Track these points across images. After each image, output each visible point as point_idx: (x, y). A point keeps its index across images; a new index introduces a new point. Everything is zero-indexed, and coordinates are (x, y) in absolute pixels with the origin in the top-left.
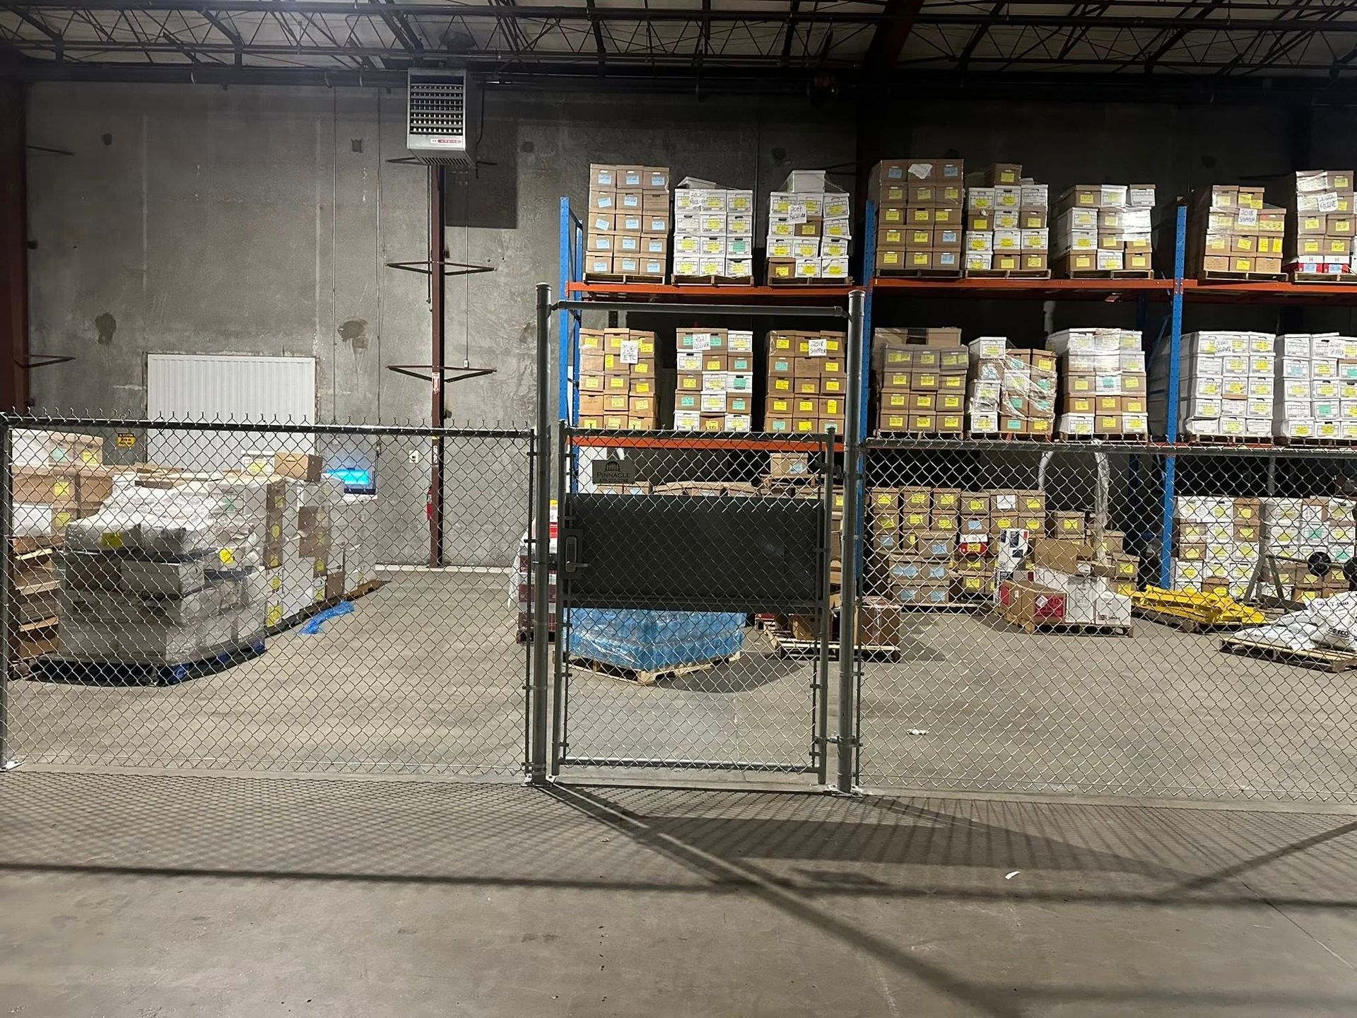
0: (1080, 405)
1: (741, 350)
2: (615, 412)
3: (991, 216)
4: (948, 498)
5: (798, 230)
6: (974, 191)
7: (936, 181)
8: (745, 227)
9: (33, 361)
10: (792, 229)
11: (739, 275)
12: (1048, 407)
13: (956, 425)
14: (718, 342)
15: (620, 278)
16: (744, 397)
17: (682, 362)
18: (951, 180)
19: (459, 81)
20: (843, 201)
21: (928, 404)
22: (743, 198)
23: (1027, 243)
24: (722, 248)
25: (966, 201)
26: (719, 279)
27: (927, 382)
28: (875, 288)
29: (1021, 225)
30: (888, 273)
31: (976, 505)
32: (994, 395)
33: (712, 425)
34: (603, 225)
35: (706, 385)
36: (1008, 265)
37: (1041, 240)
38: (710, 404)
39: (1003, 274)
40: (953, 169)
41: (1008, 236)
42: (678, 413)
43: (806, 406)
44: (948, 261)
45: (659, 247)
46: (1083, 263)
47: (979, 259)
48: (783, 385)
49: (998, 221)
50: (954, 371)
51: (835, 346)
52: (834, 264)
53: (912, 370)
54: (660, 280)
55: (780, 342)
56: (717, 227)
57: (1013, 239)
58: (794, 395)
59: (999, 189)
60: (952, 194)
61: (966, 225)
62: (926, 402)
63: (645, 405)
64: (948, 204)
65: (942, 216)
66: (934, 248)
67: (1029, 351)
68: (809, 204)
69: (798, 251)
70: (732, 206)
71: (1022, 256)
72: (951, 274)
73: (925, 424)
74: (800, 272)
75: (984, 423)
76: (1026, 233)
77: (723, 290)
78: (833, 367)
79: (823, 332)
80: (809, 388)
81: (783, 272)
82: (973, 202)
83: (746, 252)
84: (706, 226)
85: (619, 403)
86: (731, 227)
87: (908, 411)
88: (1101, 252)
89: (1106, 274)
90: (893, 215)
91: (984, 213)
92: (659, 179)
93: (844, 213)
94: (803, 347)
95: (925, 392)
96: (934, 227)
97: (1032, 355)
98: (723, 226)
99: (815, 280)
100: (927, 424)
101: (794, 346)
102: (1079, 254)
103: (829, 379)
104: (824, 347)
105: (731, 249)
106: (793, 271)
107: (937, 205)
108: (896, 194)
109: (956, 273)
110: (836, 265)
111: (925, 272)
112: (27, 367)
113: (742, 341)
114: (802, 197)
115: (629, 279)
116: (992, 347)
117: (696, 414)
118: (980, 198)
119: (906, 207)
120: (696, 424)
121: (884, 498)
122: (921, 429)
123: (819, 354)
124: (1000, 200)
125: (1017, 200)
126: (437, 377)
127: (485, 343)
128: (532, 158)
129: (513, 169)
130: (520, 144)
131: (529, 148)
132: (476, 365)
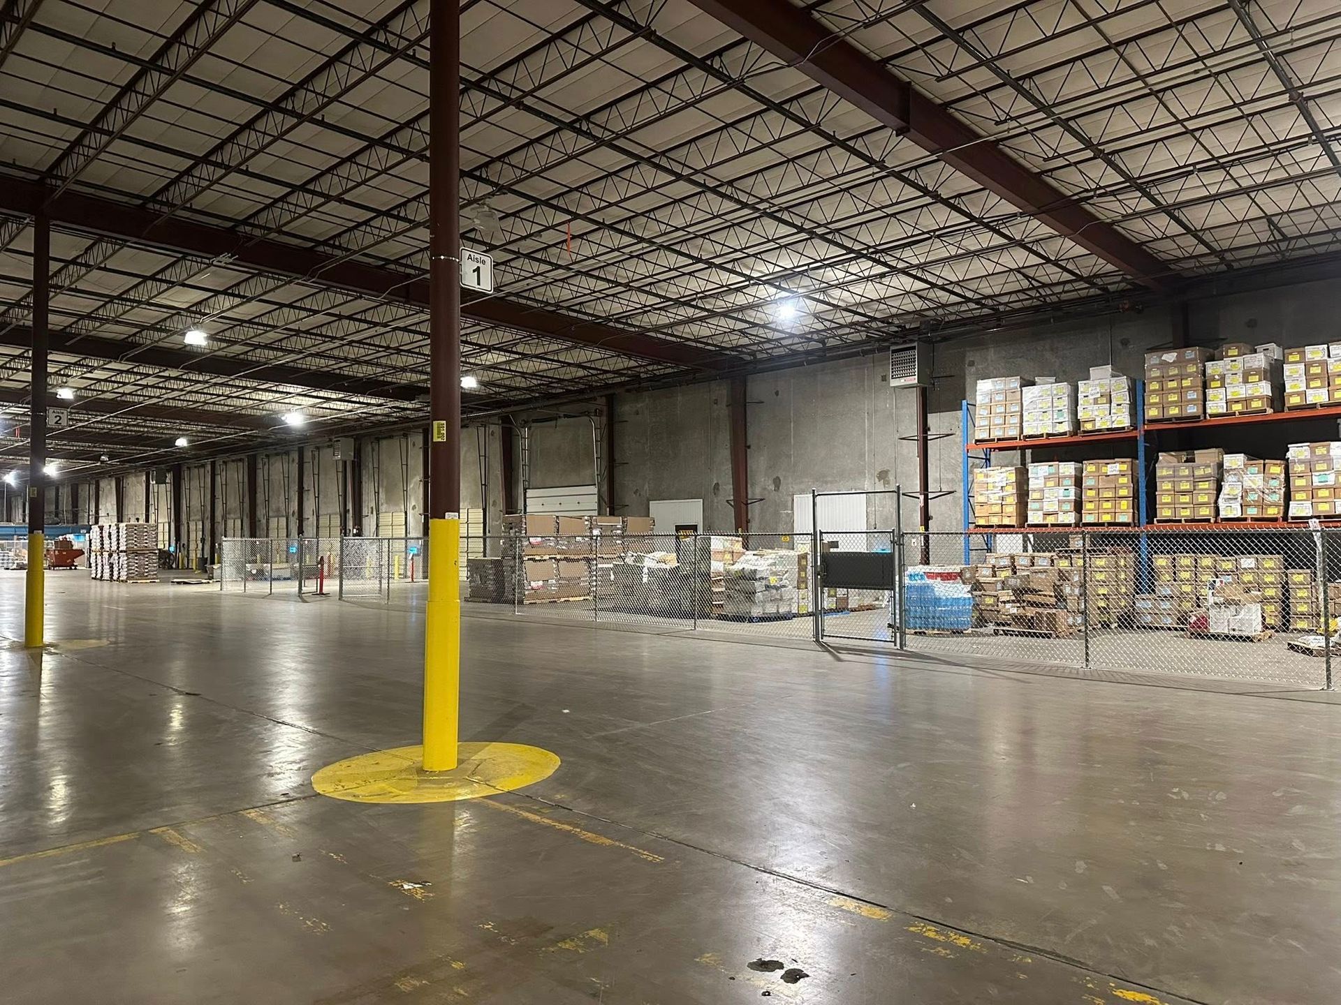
0: (1299, 496)
1: (1067, 474)
2: (995, 514)
3: (1223, 378)
4: (1207, 561)
5: (1096, 401)
6: (1209, 364)
7: (1179, 362)
8: (1064, 403)
9: (748, 501)
10: (1092, 401)
11: (1062, 431)
12: (1278, 497)
13: (1207, 513)
14: (1053, 470)
15: (993, 440)
16: (1069, 501)
17: (1033, 484)
18: (1190, 361)
19: (914, 348)
20: (1123, 382)
21: (1188, 500)
22: (1064, 387)
23: (1250, 392)
24: (1051, 417)
25: (1204, 371)
26: (1049, 435)
27: (1185, 486)
28: (1145, 431)
29: (1246, 381)
30: (1152, 421)
31: (1228, 565)
32: (1238, 492)
33: (1050, 520)
34: (985, 413)
35: (1046, 495)
36: (1237, 408)
37: (1265, 389)
38: (1049, 507)
39: (1234, 414)
40: (1190, 353)
41: (1236, 389)
42: (1030, 513)
43: (1107, 505)
44: (1192, 410)
45: (1016, 420)
46: (1295, 400)
47: (1216, 405)
48: (1092, 493)
49: (1227, 381)
50: (1204, 478)
51: (1125, 467)
52: (1119, 419)
53: (1174, 478)
54: (1016, 439)
55: (1089, 467)
56: (1046, 405)
57: (1241, 391)
58: (1099, 500)
59: (1227, 360)
60: (1192, 369)
61: (1205, 386)
62: (1186, 499)
63: (1011, 509)
64: (1189, 375)
65: (1186, 383)
66: (1181, 403)
67: (1262, 461)
68: (1101, 386)
69: (1096, 413)
70: (1055, 392)
71: (1247, 401)
72: (1194, 418)
73: (1186, 513)
74: (1098, 425)
75: (1230, 510)
76: (1249, 386)
77: (1052, 440)
78: (1124, 480)
79: (1116, 460)
80: (1110, 494)
81: (1089, 427)
82: (1209, 371)
83: (1066, 417)
84: (1040, 406)
85: (997, 509)
86: (1055, 405)
87: (1173, 505)
88: (1309, 392)
89: (1313, 406)
90: (1154, 386)
91: (1217, 377)
92: (1014, 382)
93: (1124, 388)
94: (1104, 470)
95: (1184, 493)
96: (1181, 390)
97: (1264, 465)
98: (1050, 404)
99: (1108, 429)
100: (1188, 513)
101: (1098, 469)
102: (1291, 395)
103: (1121, 488)
104: (1118, 469)
105: (1055, 417)
106: (1094, 425)
107: (1182, 377)
108: (1156, 373)
109: (1199, 417)
110: (1122, 419)
111: (1177, 419)
112: (747, 504)
113: (1068, 468)
114: (1097, 382)
115: (999, 440)
116: (1234, 461)
117: (1041, 513)
118: (1213, 368)
119: (1161, 380)
120: (1041, 519)
121: (1161, 561)
122: (1183, 516)
123: (1114, 473)
124: (1228, 367)
125: (1241, 365)
126: (922, 497)
127: (950, 476)
128: (973, 369)
129: (964, 378)
130: (967, 362)
131: (972, 364)
132: (945, 489)
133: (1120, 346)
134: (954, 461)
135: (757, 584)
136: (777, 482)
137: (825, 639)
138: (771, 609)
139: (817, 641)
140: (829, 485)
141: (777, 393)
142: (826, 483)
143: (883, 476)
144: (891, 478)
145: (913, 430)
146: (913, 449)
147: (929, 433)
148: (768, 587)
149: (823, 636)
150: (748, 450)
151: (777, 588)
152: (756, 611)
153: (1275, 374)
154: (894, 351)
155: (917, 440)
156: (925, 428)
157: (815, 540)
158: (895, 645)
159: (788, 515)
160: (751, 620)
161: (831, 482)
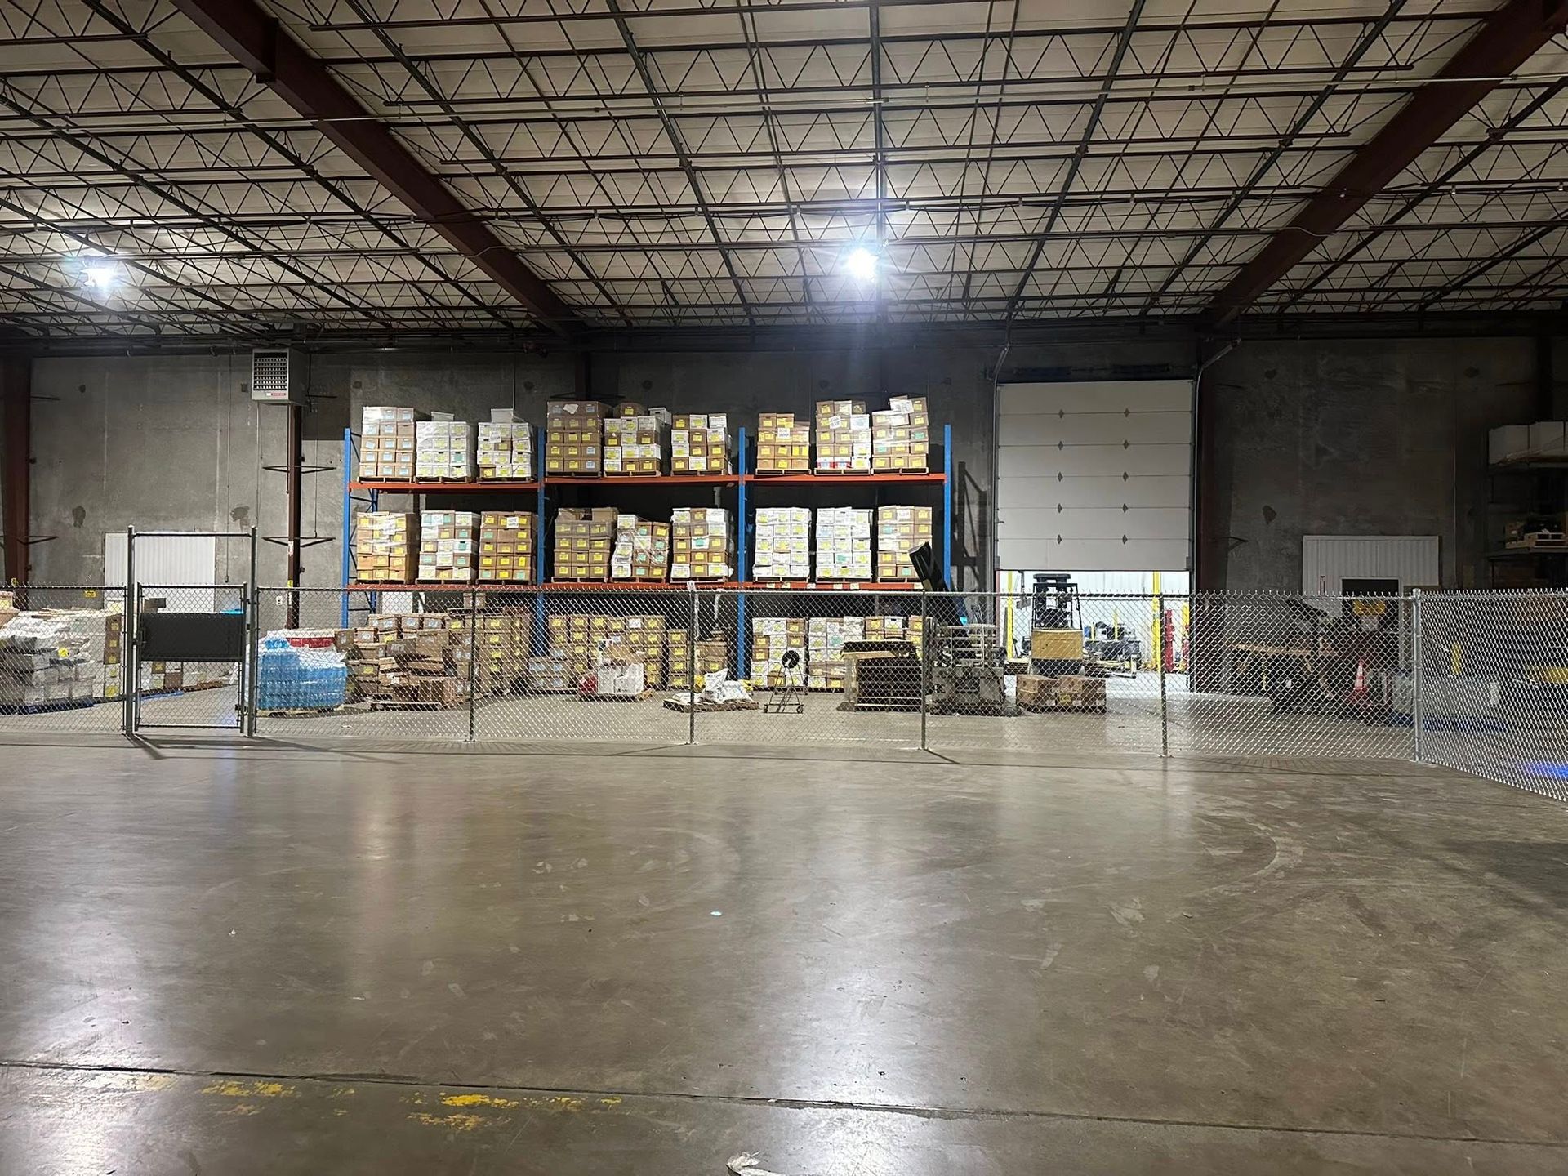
0: (681, 558)
1: (464, 524)
2: (380, 568)
3: (619, 436)
4: (599, 622)
5: (496, 446)
6: (607, 420)
7: (581, 415)
8: (463, 445)
9: (31, 540)
10: (492, 446)
11: (459, 476)
12: (662, 559)
13: (601, 572)
14: (448, 519)
15: (382, 479)
16: (465, 555)
17: (426, 534)
18: (590, 415)
19: (284, 355)
20: (525, 429)
21: (584, 559)
22: (462, 427)
23: (643, 453)
24: (447, 459)
25: (603, 427)
26: (445, 479)
27: (582, 544)
28: (546, 484)
29: (639, 442)
30: (553, 474)
31: (617, 626)
32: (629, 552)
33: (444, 576)
34: (372, 446)
35: (440, 548)
36: (631, 468)
37: (655, 452)
38: (442, 561)
39: (627, 474)
40: (591, 407)
41: (630, 449)
42: (421, 567)
43: (505, 561)
44: (591, 466)
45: (409, 459)
46: (679, 466)
47: (613, 464)
48: (489, 548)
49: (623, 440)
50: (600, 537)
51: (524, 521)
52: (520, 468)
53: (572, 536)
54: (407, 480)
55: (488, 519)
56: (443, 444)
57: (636, 452)
58: (498, 555)
59: (624, 419)
60: (591, 424)
61: (603, 443)
62: (582, 557)
63: (400, 562)
64: (589, 430)
65: (586, 437)
66: (581, 457)
67: (650, 523)
68: (501, 429)
69: (496, 460)
70: (453, 432)
71: (639, 462)
72: (592, 474)
73: (582, 572)
74: (498, 474)
75: (621, 570)
76: (642, 447)
77: (448, 486)
78: (523, 535)
79: (516, 512)
80: (507, 550)
81: (488, 474)
82: (607, 428)
83: (464, 460)
84: (436, 445)
85: (383, 561)
86: (452, 445)
87: (570, 563)
88: (691, 458)
89: (694, 473)
90: (556, 437)
91: (614, 435)
92: (407, 415)
93: (526, 435)
94: (503, 522)
95: (581, 551)
96: (581, 445)
97: (653, 526)
98: (447, 445)
99: (508, 479)
100: (584, 573)
101: (497, 522)
102: (677, 459)
103: (520, 543)
104: (517, 522)
105: (453, 459)
106: (494, 473)
107: (582, 431)
108: (557, 424)
109: (596, 474)
110: (523, 470)
111: (577, 474)
112: (27, 544)
113: (465, 519)
114: (498, 425)
115: (388, 479)
116: (627, 521)
117: (433, 568)
118: (611, 425)
119: (563, 431)
120: (434, 574)
121: (557, 622)
122: (579, 575)
123: (514, 527)
124: (624, 426)
125: (635, 426)
126: (291, 544)
127: (328, 520)
128: (360, 392)
129: (348, 400)
130: (352, 383)
131: (358, 385)
132: (321, 535)
133: (524, 390)
134: (333, 502)
135: (35, 659)
136: (79, 515)
137: (141, 731)
138: (59, 693)
139: (129, 734)
140: (161, 522)
141: (83, 389)
142: (157, 519)
143: (240, 514)
144: (251, 517)
145: (283, 458)
146: (281, 484)
147: (303, 464)
148: (54, 663)
149: (137, 726)
150: (32, 466)
151: (69, 664)
152: (33, 698)
153: (664, 438)
154: (258, 355)
155: (288, 472)
156: (298, 458)
157: (130, 597)
158: (242, 732)
159: (95, 561)
160: (24, 710)
161: (165, 519)
